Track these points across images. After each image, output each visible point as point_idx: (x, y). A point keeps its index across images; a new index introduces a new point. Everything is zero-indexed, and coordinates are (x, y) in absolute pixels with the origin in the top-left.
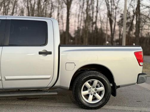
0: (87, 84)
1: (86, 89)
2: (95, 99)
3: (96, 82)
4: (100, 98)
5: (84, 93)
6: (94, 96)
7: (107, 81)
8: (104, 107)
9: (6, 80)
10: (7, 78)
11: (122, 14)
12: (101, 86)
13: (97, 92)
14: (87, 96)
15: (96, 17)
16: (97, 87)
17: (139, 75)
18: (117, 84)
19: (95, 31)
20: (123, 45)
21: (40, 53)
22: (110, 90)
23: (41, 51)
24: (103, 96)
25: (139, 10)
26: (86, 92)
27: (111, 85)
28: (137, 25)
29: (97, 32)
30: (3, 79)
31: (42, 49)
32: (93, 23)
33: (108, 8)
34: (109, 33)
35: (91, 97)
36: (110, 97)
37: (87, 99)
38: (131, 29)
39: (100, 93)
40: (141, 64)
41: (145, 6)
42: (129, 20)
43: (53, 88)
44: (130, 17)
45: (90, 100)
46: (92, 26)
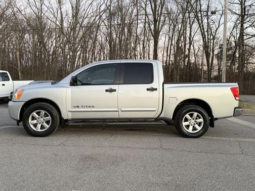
0: (187, 116)
1: (186, 120)
2: (194, 129)
3: (196, 114)
4: (199, 128)
5: (185, 124)
6: (194, 127)
7: (205, 114)
8: (202, 137)
9: (122, 111)
10: (122, 109)
11: (222, 45)
12: (200, 118)
13: (197, 124)
14: (188, 126)
15: (189, 50)
16: (196, 119)
17: (235, 108)
18: (215, 116)
19: (187, 66)
20: (223, 81)
21: (148, 90)
22: (208, 122)
23: (149, 88)
24: (202, 126)
25: (243, 40)
26: (187, 123)
27: (210, 118)
28: (240, 58)
29: (190, 67)
30: (120, 111)
31: (149, 86)
32: (186, 57)
33: (204, 38)
34: (205, 68)
35: (191, 128)
36: (208, 127)
37: (188, 129)
38: (233, 63)
39: (199, 124)
40: (237, 98)
41: (249, 35)
42: (230, 52)
43: (157, 119)
44: (231, 48)
45: (190, 130)
46: (184, 61)
